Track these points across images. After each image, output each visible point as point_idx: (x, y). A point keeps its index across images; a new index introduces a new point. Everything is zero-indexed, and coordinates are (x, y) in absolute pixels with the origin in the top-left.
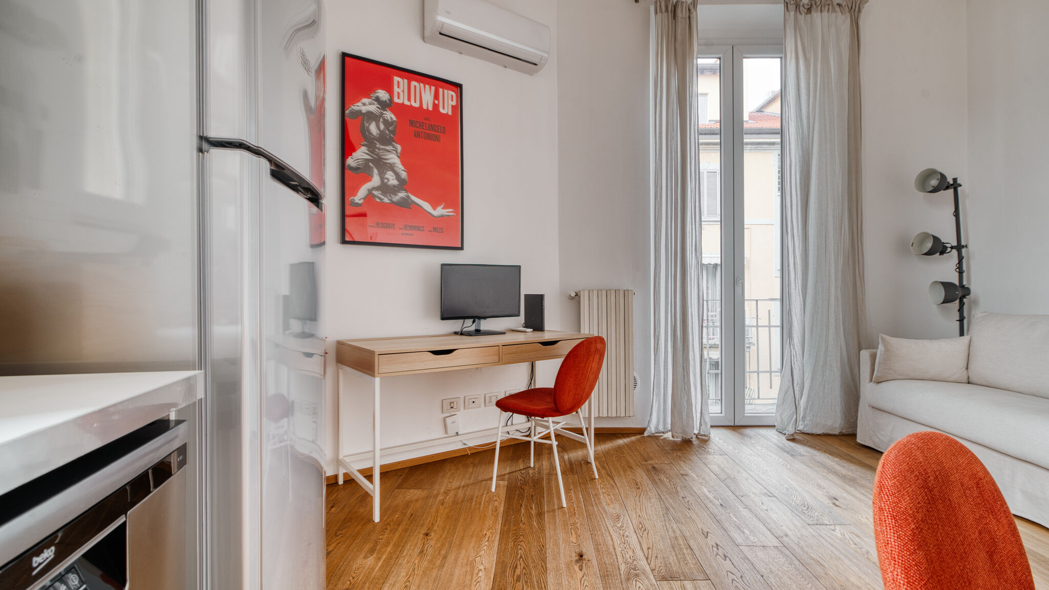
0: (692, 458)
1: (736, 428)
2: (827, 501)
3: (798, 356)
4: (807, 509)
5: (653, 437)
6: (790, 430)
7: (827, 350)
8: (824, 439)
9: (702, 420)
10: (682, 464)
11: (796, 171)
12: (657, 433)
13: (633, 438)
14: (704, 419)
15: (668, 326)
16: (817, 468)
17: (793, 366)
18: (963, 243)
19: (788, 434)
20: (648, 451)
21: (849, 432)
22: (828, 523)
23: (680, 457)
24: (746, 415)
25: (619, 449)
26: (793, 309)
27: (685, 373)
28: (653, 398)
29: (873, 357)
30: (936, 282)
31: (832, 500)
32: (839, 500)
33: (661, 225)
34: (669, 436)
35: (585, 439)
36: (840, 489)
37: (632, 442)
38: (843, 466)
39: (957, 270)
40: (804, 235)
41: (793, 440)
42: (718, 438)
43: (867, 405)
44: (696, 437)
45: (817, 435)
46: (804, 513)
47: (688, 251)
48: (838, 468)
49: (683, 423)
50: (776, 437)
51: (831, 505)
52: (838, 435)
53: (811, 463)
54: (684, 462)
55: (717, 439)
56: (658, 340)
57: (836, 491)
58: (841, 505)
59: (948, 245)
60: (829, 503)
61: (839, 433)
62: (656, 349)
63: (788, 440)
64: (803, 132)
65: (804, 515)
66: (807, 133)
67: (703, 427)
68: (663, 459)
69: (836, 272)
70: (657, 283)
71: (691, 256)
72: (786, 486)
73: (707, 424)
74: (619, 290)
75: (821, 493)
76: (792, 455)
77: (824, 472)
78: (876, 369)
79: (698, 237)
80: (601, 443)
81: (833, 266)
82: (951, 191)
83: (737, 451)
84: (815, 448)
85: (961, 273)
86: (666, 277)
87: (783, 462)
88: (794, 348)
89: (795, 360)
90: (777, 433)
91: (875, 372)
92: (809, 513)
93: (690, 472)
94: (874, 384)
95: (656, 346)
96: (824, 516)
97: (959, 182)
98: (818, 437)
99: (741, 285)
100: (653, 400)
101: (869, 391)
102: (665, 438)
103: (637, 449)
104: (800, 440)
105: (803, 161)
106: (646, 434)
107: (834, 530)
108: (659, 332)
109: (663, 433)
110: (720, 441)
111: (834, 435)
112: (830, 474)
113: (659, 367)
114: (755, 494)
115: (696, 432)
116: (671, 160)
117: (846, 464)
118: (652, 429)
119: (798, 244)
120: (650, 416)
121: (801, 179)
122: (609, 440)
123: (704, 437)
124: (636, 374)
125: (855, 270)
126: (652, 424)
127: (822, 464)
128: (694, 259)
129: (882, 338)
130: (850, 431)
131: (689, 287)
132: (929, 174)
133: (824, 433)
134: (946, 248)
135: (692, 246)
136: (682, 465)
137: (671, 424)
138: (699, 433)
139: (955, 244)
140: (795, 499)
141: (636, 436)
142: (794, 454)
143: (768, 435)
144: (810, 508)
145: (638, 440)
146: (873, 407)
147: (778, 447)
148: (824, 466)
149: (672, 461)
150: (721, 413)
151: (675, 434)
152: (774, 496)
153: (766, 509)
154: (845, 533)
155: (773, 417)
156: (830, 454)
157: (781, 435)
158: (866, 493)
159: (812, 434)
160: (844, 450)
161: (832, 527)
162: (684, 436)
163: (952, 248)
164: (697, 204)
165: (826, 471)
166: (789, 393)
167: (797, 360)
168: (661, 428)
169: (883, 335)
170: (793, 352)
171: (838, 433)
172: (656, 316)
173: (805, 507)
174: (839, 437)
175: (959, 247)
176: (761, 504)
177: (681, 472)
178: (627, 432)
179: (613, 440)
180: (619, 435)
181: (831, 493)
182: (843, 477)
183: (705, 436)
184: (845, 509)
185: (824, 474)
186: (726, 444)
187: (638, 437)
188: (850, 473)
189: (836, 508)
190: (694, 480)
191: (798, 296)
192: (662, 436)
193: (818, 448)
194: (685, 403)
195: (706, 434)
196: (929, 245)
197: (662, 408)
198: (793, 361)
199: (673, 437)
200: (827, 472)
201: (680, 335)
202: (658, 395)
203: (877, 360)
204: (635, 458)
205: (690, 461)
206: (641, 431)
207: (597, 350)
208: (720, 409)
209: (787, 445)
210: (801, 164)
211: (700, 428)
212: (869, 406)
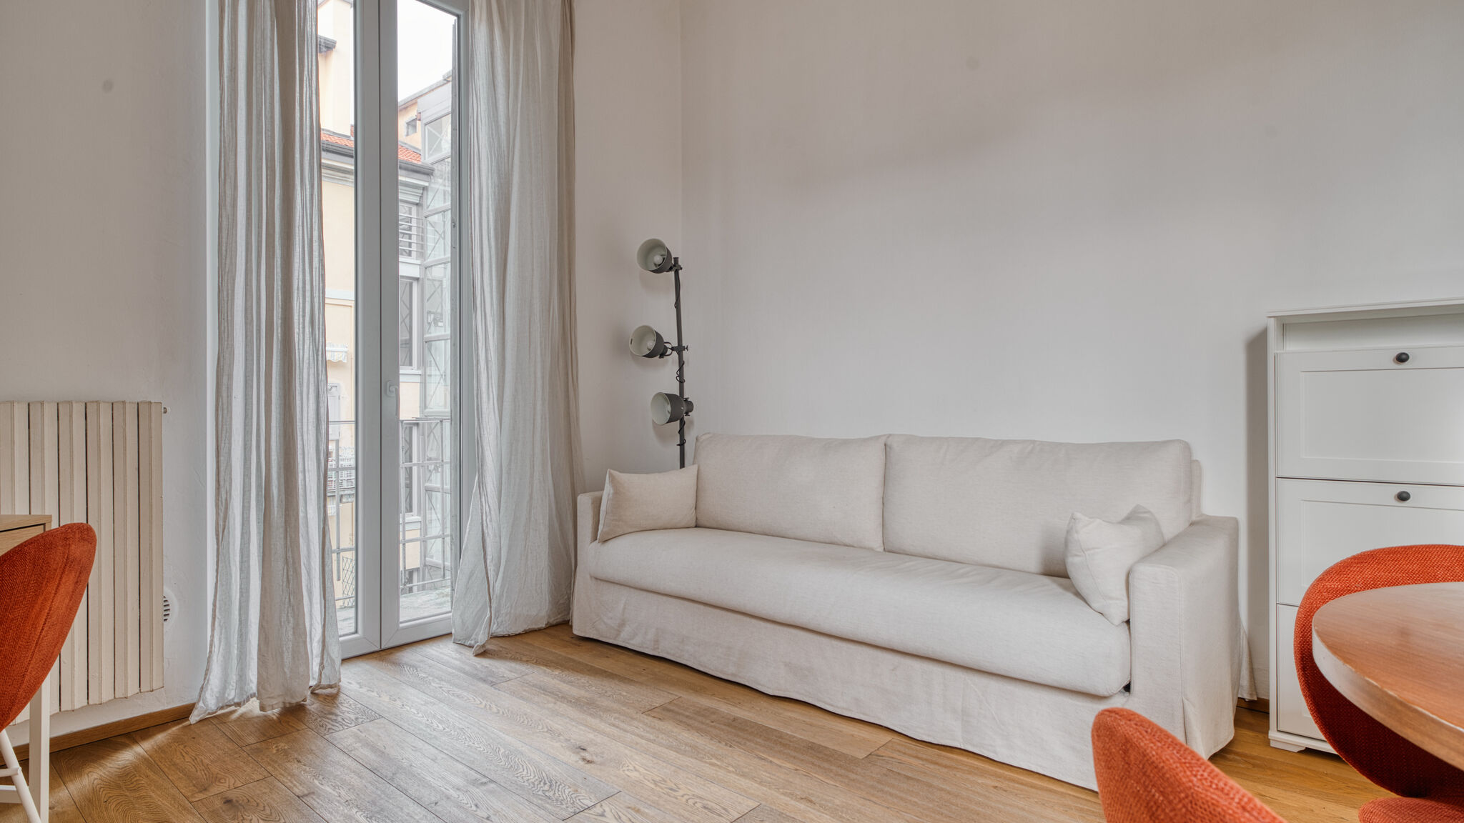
0: (313, 748)
1: (383, 653)
2: (573, 758)
3: (492, 512)
4: (551, 786)
5: (215, 721)
6: (481, 637)
7: (531, 498)
8: (528, 639)
9: (325, 657)
10: (294, 767)
11: (488, 208)
12: (222, 708)
13: (161, 738)
14: (328, 654)
15: (250, 478)
16: (536, 699)
17: (486, 531)
18: (684, 344)
19: (478, 646)
20: (207, 761)
21: (558, 621)
22: (590, 804)
23: (286, 752)
24: (401, 625)
25: (127, 778)
26: (486, 436)
27: (291, 573)
28: (212, 636)
29: (597, 504)
30: (660, 394)
31: (578, 753)
32: (588, 749)
33: (233, 264)
34: (253, 707)
35: (18, 793)
36: (583, 728)
37: (160, 750)
38: (570, 683)
39: (678, 378)
40: (502, 314)
41: (483, 653)
42: (353, 681)
43: (588, 577)
44: (312, 693)
45: (516, 635)
46: (549, 798)
47: (296, 325)
48: (565, 687)
49: (285, 673)
50: (458, 656)
51: (582, 763)
52: (544, 629)
53: (525, 691)
54: (299, 761)
55: (355, 686)
56: (227, 509)
57: (580, 734)
58: (595, 758)
59: (668, 345)
60: (577, 762)
61: (546, 625)
62: (221, 530)
63: (477, 655)
64: (499, 146)
65: (550, 801)
66: (505, 149)
67: (326, 671)
68: (248, 770)
69: (543, 377)
70: (224, 388)
71: (301, 335)
72: (502, 750)
73: (334, 662)
74: (124, 402)
75: (557, 745)
76: (493, 684)
77: (548, 702)
78: (601, 522)
79: (316, 300)
80: (67, 779)
81: (539, 366)
82: (672, 273)
83: (399, 703)
84: (521, 660)
85: (682, 382)
86: (246, 377)
87: (484, 703)
88: (487, 501)
89: (488, 520)
90: (456, 646)
91: (601, 527)
92: (557, 795)
93: (316, 782)
94: (600, 544)
95: (221, 523)
96: (579, 790)
97: (680, 263)
98: (518, 638)
99: (394, 395)
100: (212, 641)
101: (593, 556)
102: (241, 716)
103: (175, 764)
104: (495, 651)
105: (498, 193)
106: (194, 718)
107: (602, 815)
108: (229, 493)
109: (238, 704)
110: (361, 690)
111: (540, 630)
112: (558, 703)
113: (228, 566)
114: (458, 789)
115: (313, 683)
116: (259, 133)
117: (573, 677)
118: (210, 703)
119: (492, 327)
120: (206, 674)
121: (496, 221)
122: (94, 761)
123: (329, 691)
124: (169, 592)
125: (567, 374)
126: (209, 691)
127: (540, 688)
128: (307, 342)
129: (611, 475)
130: (559, 618)
131: (298, 398)
132: (654, 246)
133: (525, 630)
134: (666, 348)
135: (304, 316)
136: (296, 771)
137: (259, 683)
138: (319, 686)
139: (675, 344)
140: (525, 773)
141: (170, 728)
142: (494, 680)
143: (442, 656)
144: (554, 782)
145: (176, 740)
146: (596, 579)
147: (466, 673)
148: (545, 690)
149: (269, 768)
150: (356, 632)
151: (268, 702)
152: (492, 781)
153: (486, 816)
154: (620, 814)
155: (449, 618)
156: (546, 666)
157: (463, 650)
158: (617, 722)
159: (509, 636)
160: (562, 652)
161: (598, 810)
162: (288, 700)
163: (673, 349)
164: (316, 234)
165: (550, 699)
166: (475, 575)
167: (491, 521)
168: (232, 695)
169: (612, 471)
170: (486, 508)
171: (544, 626)
172: (222, 458)
173: (545, 784)
174: (547, 631)
175: (680, 349)
176: (474, 808)
177: (297, 791)
178: (142, 726)
179: (103, 758)
180: (119, 740)
181: (572, 741)
182: (576, 703)
183: (331, 687)
184: (601, 764)
185: (551, 705)
186: (375, 694)
187: (175, 729)
188: (583, 693)
189: (588, 766)
190: (330, 801)
191: (492, 413)
192: (234, 711)
193: (524, 659)
194: (290, 633)
195: (333, 683)
196: (651, 344)
197: (235, 652)
198: (485, 522)
199: (262, 708)
200: (553, 700)
201: (279, 495)
202: (226, 627)
203: (603, 508)
204: (173, 791)
205: (310, 757)
206: (182, 714)
207: (68, 562)
208: (354, 625)
209: (478, 666)
210: (497, 197)
211: (320, 675)
212: (591, 577)
